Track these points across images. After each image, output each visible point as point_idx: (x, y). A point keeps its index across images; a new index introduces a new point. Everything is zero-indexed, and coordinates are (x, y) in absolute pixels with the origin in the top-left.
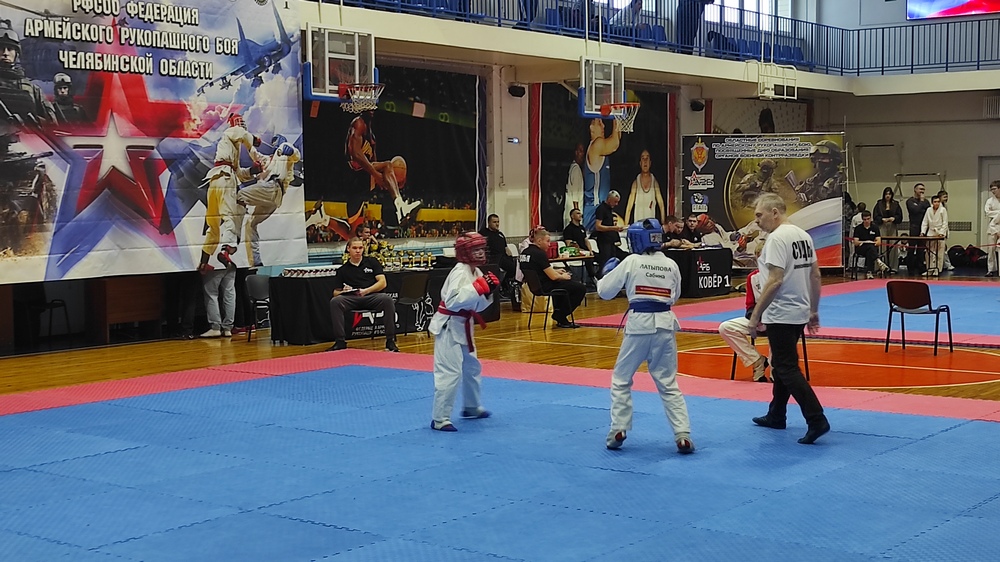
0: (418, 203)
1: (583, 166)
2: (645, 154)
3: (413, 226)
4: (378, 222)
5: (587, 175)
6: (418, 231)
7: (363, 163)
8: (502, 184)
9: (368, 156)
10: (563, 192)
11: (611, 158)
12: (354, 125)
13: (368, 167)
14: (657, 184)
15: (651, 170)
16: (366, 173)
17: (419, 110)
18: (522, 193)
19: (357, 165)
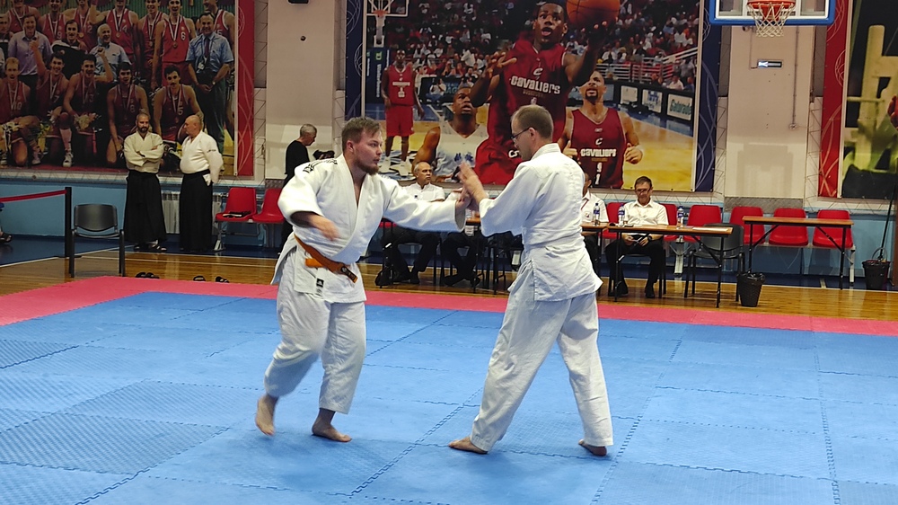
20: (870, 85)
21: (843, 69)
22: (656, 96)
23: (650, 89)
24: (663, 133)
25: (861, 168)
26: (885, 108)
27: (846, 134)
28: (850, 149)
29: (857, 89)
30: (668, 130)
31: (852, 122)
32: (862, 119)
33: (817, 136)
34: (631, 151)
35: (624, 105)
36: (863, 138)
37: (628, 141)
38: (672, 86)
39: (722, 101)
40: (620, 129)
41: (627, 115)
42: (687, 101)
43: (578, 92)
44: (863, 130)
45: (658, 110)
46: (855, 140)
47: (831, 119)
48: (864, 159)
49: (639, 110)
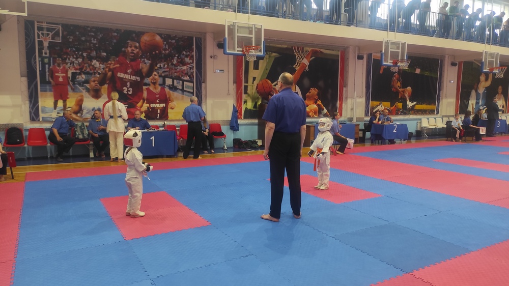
0: (415, 103)
1: (476, 91)
2: (500, 87)
3: (413, 111)
4: (400, 109)
5: (478, 95)
6: (414, 113)
7: (397, 89)
8: (446, 97)
9: (399, 87)
10: (468, 100)
11: (487, 88)
12: (395, 76)
13: (398, 90)
14: (504, 98)
15: (502, 93)
16: (397, 93)
17: (418, 71)
18: (453, 100)
19: (395, 90)
20: (250, 80)
21: (242, 74)
22: (179, 82)
23: (177, 79)
24: (183, 97)
25: (249, 108)
26: (255, 87)
27: (244, 96)
28: (245, 102)
29: (247, 82)
30: (184, 96)
31: (246, 93)
32: (249, 92)
33: (235, 97)
34: (171, 104)
35: (167, 86)
36: (249, 98)
37: (170, 100)
38: (185, 78)
39: (203, 85)
40: (166, 96)
41: (169, 90)
42: (191, 84)
43: (147, 80)
44: (249, 95)
45: (180, 88)
46: (247, 99)
47: (239, 91)
48: (250, 105)
49: (173, 88)
